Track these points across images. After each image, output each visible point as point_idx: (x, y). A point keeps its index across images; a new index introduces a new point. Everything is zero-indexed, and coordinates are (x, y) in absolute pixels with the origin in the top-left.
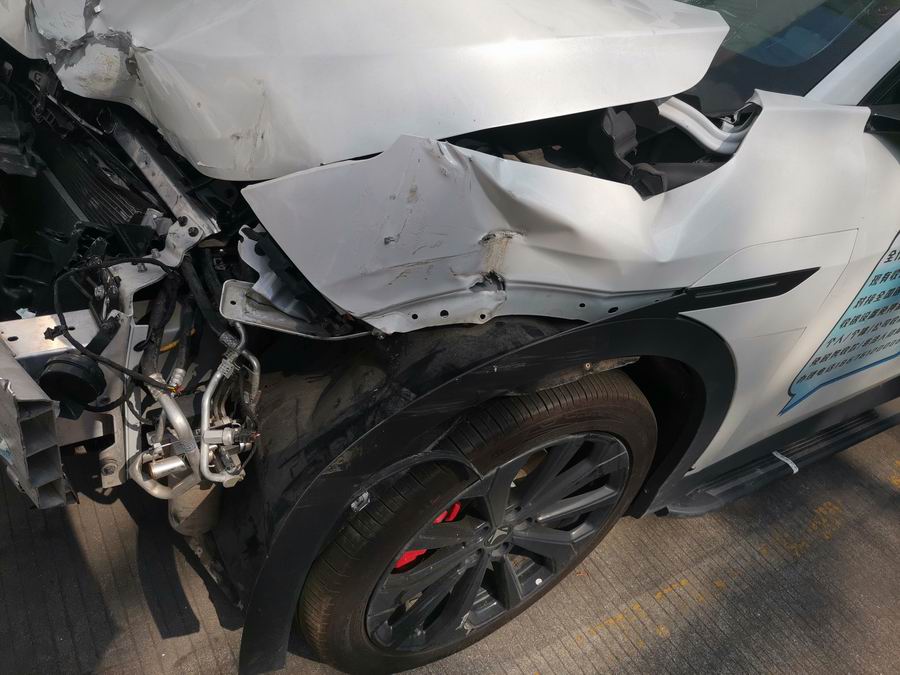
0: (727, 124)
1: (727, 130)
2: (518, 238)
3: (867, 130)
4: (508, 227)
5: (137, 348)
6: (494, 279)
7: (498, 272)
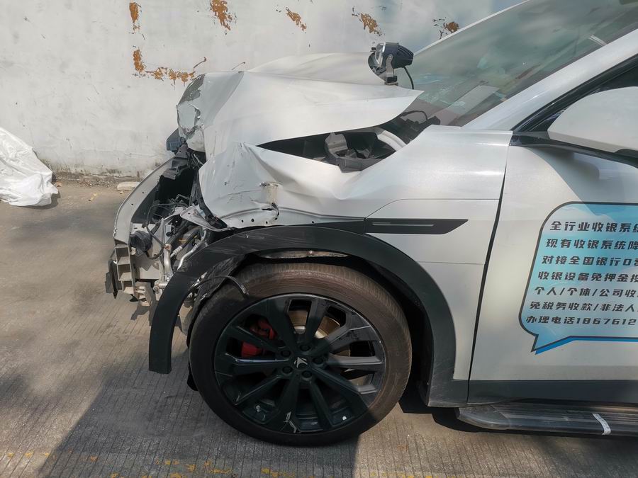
4: (274, 180)
5: (168, 234)
7: (276, 203)
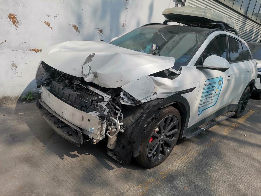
0: (178, 70)
1: (179, 71)
2: (158, 87)
3: (196, 69)
4: (156, 85)
6: (156, 93)
7: (156, 92)
